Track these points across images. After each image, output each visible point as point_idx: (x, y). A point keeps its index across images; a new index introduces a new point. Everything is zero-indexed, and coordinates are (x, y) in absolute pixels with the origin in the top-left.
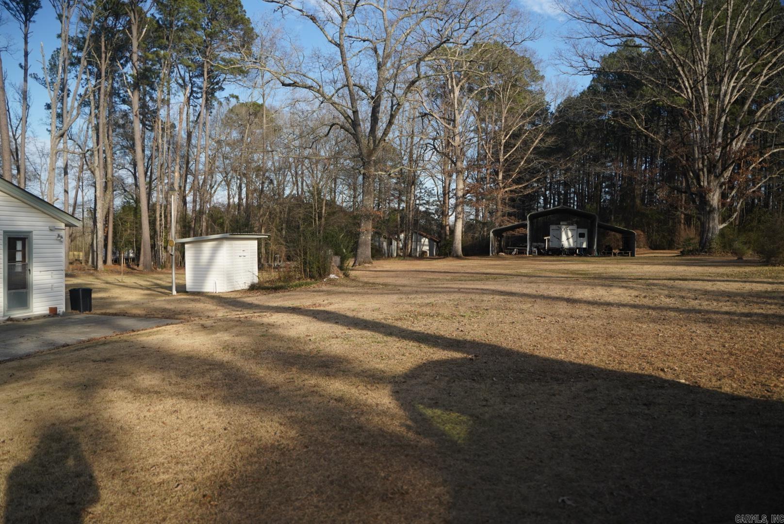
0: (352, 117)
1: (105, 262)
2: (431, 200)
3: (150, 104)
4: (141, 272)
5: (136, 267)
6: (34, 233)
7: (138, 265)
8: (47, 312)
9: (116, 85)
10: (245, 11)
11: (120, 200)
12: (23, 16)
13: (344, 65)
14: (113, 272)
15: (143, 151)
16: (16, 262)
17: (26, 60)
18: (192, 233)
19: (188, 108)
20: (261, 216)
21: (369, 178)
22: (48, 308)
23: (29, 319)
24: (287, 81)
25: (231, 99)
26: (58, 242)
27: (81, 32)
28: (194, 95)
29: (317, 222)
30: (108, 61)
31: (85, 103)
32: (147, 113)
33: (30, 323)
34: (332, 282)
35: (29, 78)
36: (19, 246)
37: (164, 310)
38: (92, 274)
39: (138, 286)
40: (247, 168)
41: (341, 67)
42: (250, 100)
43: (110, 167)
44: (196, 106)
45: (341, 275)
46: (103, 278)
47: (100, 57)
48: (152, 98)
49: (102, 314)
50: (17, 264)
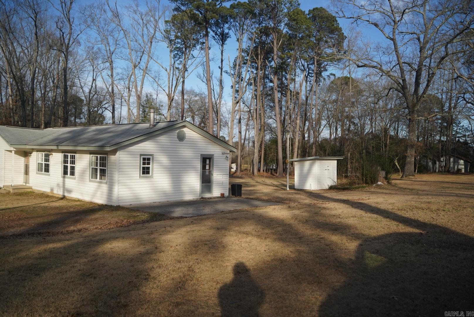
0: (402, 84)
1: (259, 170)
2: (467, 134)
3: (285, 82)
4: (277, 177)
5: (275, 174)
6: (215, 155)
7: (277, 173)
8: (220, 196)
9: (267, 73)
10: (338, 24)
11: (269, 137)
12: (221, 42)
13: (396, 52)
14: (262, 176)
15: (281, 108)
16: (206, 170)
17: (222, 64)
18: (307, 155)
19: (307, 83)
20: (348, 145)
21: (413, 121)
22: (220, 193)
23: (211, 198)
24: (360, 64)
25: (331, 76)
26: (226, 160)
27: (248, 46)
28: (310, 75)
29: (384, 149)
30: (262, 60)
31: (249, 84)
32: (283, 87)
33: (211, 200)
34: (379, 187)
35: (223, 73)
36: (208, 162)
37: (279, 198)
38: (251, 177)
39: (272, 184)
40: (342, 116)
41: (394, 53)
42: (342, 76)
43: (262, 118)
44: (311, 81)
45: (386, 183)
46: (256, 179)
47: (258, 59)
48: (286, 79)
49: (247, 198)
50: (207, 171)
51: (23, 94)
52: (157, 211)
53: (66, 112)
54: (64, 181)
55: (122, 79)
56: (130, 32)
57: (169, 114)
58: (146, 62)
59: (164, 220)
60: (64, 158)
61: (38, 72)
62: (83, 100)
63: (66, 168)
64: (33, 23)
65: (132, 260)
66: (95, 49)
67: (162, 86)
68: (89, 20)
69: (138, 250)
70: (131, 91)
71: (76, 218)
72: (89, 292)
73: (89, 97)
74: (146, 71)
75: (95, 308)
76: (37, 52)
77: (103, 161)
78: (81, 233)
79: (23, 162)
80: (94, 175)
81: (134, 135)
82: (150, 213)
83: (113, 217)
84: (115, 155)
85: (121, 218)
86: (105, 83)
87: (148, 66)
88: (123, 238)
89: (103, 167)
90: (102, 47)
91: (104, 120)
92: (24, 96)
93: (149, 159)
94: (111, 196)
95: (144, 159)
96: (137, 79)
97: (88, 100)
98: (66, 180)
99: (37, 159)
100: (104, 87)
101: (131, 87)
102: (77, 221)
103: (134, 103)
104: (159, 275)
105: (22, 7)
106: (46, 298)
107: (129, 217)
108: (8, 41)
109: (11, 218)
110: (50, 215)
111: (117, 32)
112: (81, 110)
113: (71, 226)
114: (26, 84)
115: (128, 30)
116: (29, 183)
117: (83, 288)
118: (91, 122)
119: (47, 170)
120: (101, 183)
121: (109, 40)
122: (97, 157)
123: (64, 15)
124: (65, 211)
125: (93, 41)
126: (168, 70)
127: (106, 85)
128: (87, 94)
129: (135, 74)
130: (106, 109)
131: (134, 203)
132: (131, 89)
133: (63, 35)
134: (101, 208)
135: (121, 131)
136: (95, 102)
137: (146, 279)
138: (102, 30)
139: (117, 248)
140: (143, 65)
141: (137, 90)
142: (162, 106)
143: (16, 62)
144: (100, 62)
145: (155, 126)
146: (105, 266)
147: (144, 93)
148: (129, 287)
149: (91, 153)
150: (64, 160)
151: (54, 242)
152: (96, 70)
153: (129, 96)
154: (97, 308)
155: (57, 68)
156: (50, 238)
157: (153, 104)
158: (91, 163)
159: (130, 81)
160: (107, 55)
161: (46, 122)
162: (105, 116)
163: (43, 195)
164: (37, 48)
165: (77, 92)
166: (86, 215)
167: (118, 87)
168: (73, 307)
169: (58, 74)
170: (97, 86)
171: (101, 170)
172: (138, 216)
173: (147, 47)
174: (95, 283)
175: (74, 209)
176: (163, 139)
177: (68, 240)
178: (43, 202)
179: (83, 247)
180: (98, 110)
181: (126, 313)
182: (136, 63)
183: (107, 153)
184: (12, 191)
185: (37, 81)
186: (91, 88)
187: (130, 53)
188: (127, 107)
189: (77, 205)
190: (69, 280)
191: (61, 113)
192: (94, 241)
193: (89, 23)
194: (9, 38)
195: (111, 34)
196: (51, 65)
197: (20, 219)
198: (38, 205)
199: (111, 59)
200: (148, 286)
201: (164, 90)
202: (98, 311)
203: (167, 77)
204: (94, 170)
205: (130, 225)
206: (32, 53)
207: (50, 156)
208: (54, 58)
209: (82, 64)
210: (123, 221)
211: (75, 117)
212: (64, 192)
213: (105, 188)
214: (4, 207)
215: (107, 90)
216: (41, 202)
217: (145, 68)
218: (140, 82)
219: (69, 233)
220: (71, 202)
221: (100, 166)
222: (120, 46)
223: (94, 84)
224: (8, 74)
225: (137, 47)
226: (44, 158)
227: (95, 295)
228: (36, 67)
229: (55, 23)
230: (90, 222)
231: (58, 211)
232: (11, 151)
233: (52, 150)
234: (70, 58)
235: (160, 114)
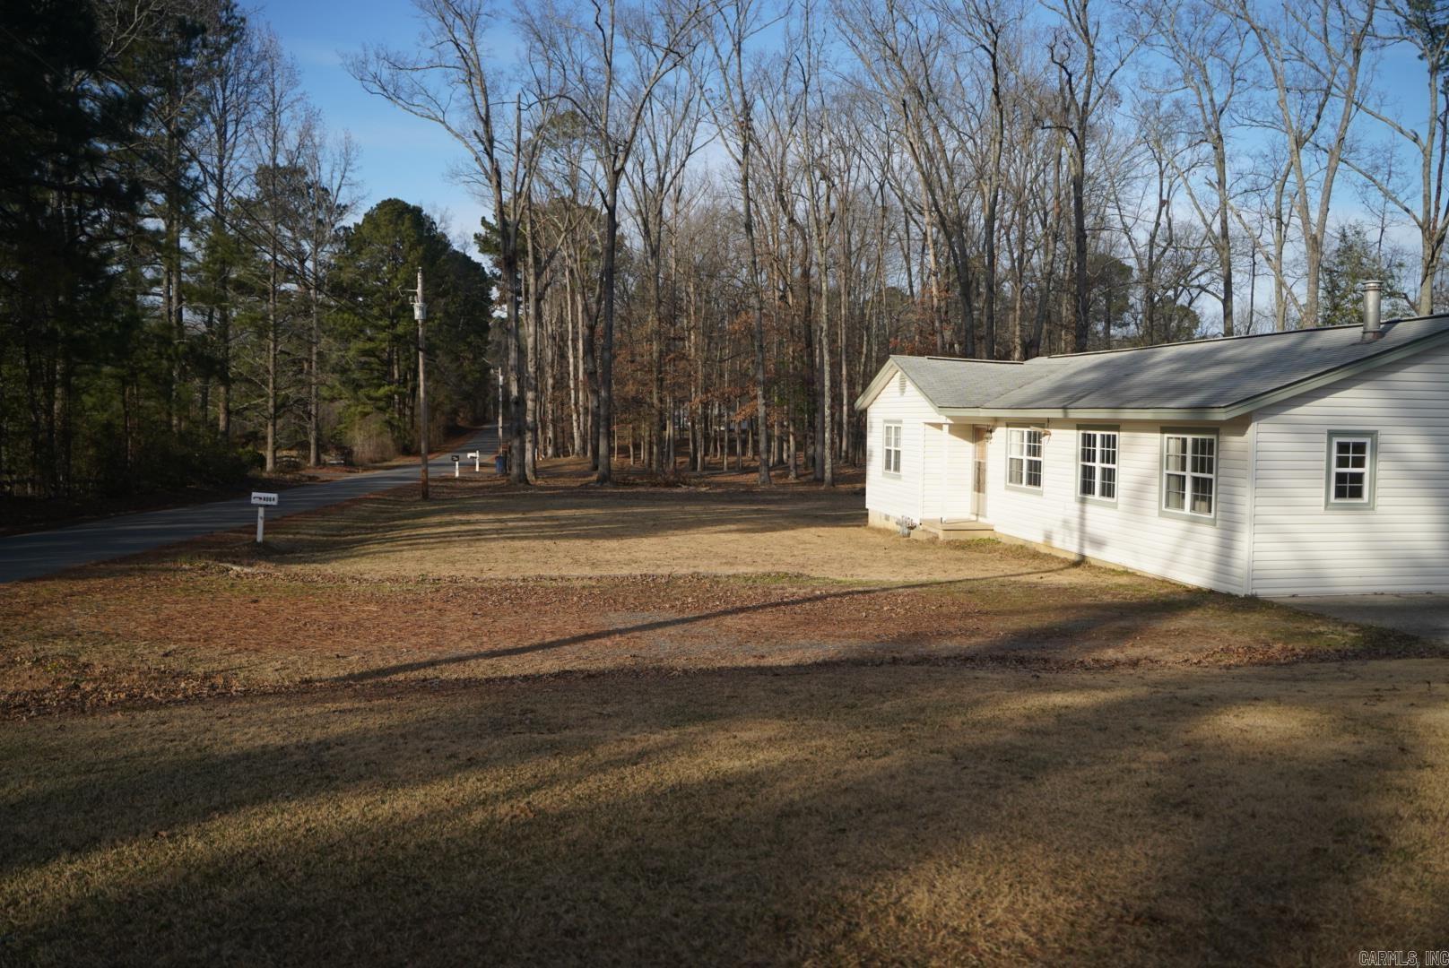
51: (965, 264)
52: (1388, 623)
53: (1083, 308)
54: (1083, 511)
55: (1255, 189)
56: (1278, 32)
57: (1427, 290)
58: (1339, 122)
59: (1420, 656)
60: (1084, 445)
61: (1004, 198)
62: (1130, 269)
63: (1088, 473)
64: (988, 61)
65: (1316, 778)
66: (1166, 106)
67: (1401, 198)
68: (1145, 19)
69: (1333, 746)
70: (1287, 226)
71: (1122, 624)
72: (1184, 856)
73: (1151, 258)
74: (1339, 152)
75: (1205, 912)
76: (1001, 143)
77: (1203, 453)
78: (1140, 671)
79: (970, 455)
80: (1173, 497)
81: (1306, 367)
82: (1362, 629)
83: (1234, 632)
84: (1242, 433)
85: (1263, 635)
86: (1198, 208)
87: (1348, 136)
88: (1278, 701)
89: (1203, 471)
90: (1188, 95)
91: (1196, 326)
92: (967, 269)
93: (1360, 448)
94: (1227, 564)
95: (1343, 448)
96: (1308, 184)
97: (1146, 266)
98: (1090, 508)
99: (1008, 448)
100: (1198, 222)
101: (1285, 211)
102: (1124, 635)
103: (1296, 263)
104: (1423, 848)
105: (959, 23)
106: (1057, 850)
107: (1290, 636)
108: (925, 124)
109: (944, 609)
110: (1046, 609)
111: (1237, 41)
112: (1126, 298)
113: (1108, 646)
114: (971, 238)
115: (1271, 27)
116: (985, 516)
117: (1162, 839)
118: (1155, 334)
119: (1035, 479)
120: (1194, 521)
121: (1209, 72)
122: (1184, 441)
123: (1071, 20)
124: (1087, 601)
125: (1157, 83)
126: (1424, 138)
127: (1203, 215)
128: (1142, 250)
129: (1300, 168)
130: (1202, 288)
131: (1307, 590)
132: (1285, 219)
133: (1069, 81)
134: (1195, 599)
135: (1260, 356)
136: (1166, 273)
137: (1373, 851)
138: (1185, 45)
139: (1262, 733)
140: (1327, 133)
141: (1306, 221)
142: (1401, 265)
143: (945, 178)
144: (1180, 146)
145: (1381, 334)
146: (1227, 783)
147: (1332, 226)
148: (1315, 865)
149: (1165, 428)
150: (1084, 450)
151: (1064, 688)
152: (1168, 172)
153: (1280, 246)
154: (1210, 911)
155: (1052, 183)
156: (1051, 676)
157: (1364, 260)
158: (1164, 461)
159: (1281, 193)
160: (1205, 120)
161: (1027, 340)
162: (1198, 312)
163: (1023, 552)
164: (999, 131)
165: (1112, 247)
166: (1150, 619)
167: (1244, 216)
168: (1136, 892)
169: (1057, 198)
170: (1174, 223)
171: (1196, 480)
172: (1320, 633)
173: (1340, 69)
174: (1200, 834)
175: (1114, 596)
176: (1413, 378)
177: (1103, 689)
178: (1024, 570)
179: (1153, 715)
180: (1177, 296)
181: (1310, 950)
182: (1301, 132)
183: (1216, 428)
184: (942, 536)
185: (1001, 226)
186: (1156, 230)
187: (1281, 103)
188: (1273, 279)
189: (1120, 586)
190: (1119, 811)
191: (1066, 312)
192: (1184, 701)
193: (1145, 29)
194: (928, 117)
195: (1216, 51)
196: (1037, 176)
197: (967, 615)
198: (1013, 579)
199: (1217, 130)
200: (1386, 877)
201: (1407, 210)
202: (1214, 922)
203: (1421, 161)
204: (1173, 480)
205: (1296, 662)
206: (985, 148)
207: (1044, 439)
208: (1044, 152)
209: (1126, 159)
210: (1270, 647)
211: (1108, 323)
212: (1082, 546)
213: (1208, 536)
214: (924, 578)
215: (1203, 230)
216: (1020, 571)
217: (1334, 142)
218: (1320, 193)
219: (1103, 668)
220: (1104, 576)
221: (1194, 470)
222: (1246, 85)
223: (1163, 217)
224: (926, 213)
225: (1305, 75)
226: (1026, 443)
227: (1201, 871)
228: (999, 186)
229: (1047, 50)
230: (1165, 640)
231: (1066, 600)
232: (939, 426)
233: (1049, 420)
234: (1090, 145)
235: (1392, 295)
